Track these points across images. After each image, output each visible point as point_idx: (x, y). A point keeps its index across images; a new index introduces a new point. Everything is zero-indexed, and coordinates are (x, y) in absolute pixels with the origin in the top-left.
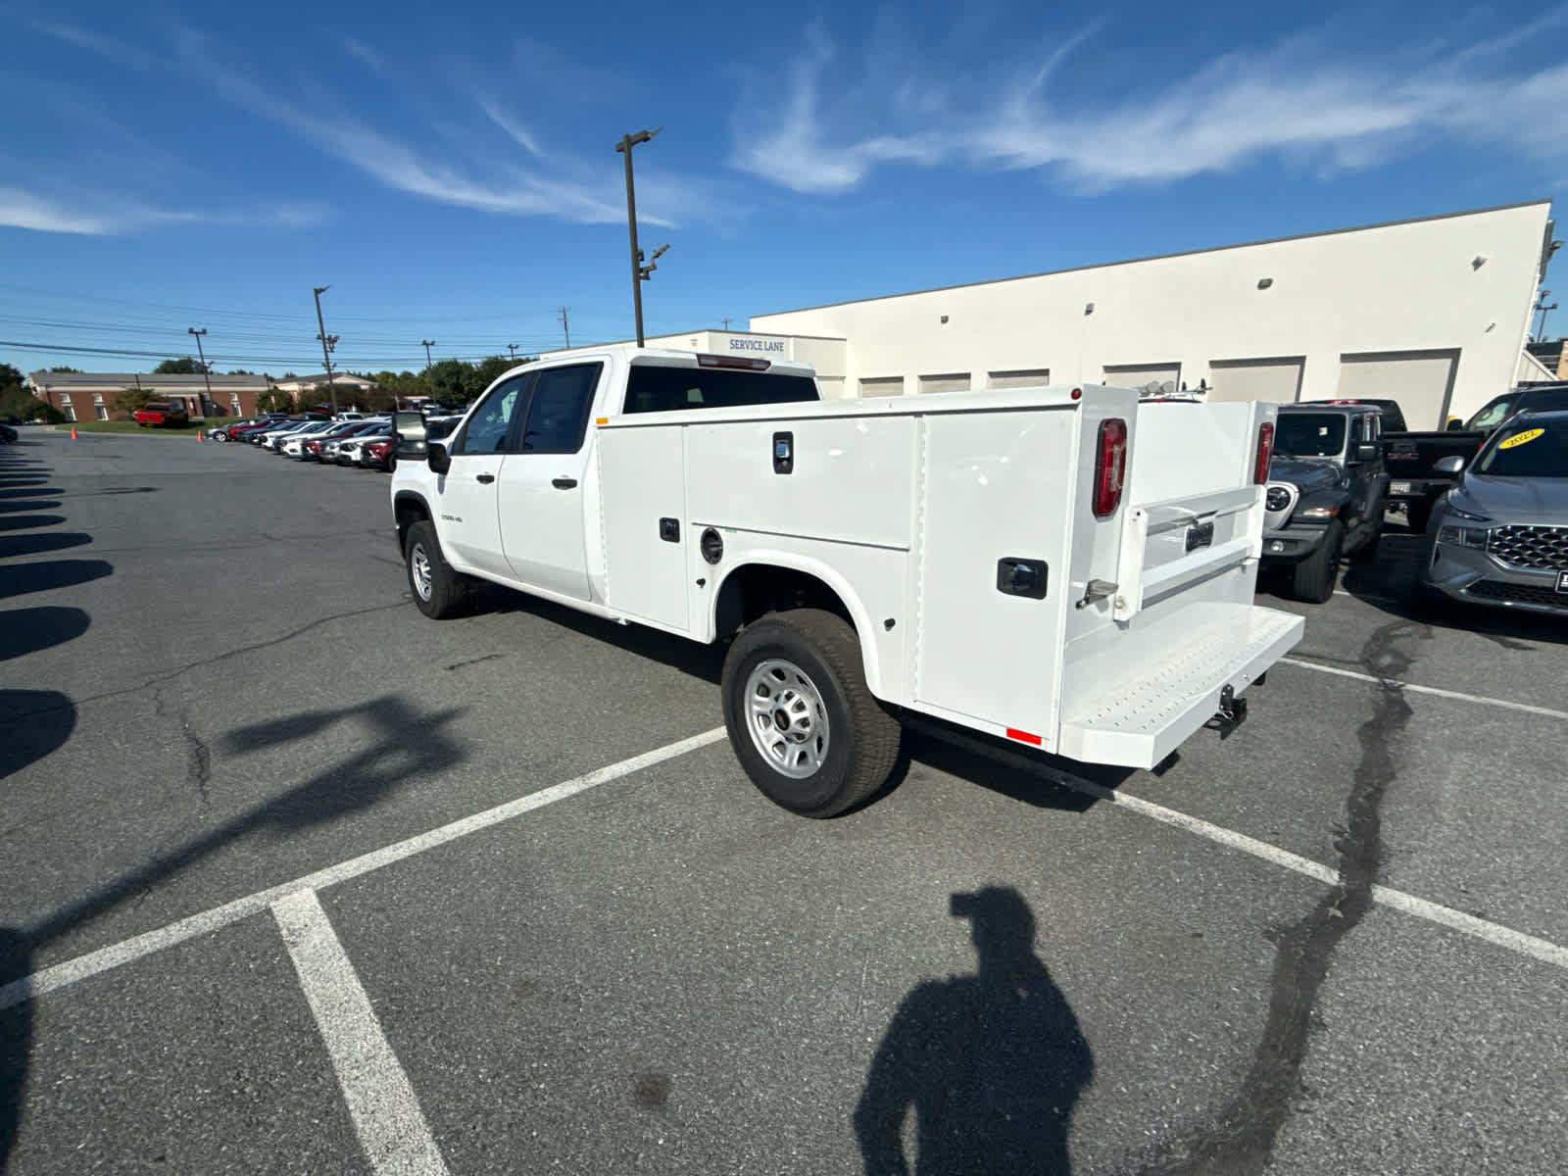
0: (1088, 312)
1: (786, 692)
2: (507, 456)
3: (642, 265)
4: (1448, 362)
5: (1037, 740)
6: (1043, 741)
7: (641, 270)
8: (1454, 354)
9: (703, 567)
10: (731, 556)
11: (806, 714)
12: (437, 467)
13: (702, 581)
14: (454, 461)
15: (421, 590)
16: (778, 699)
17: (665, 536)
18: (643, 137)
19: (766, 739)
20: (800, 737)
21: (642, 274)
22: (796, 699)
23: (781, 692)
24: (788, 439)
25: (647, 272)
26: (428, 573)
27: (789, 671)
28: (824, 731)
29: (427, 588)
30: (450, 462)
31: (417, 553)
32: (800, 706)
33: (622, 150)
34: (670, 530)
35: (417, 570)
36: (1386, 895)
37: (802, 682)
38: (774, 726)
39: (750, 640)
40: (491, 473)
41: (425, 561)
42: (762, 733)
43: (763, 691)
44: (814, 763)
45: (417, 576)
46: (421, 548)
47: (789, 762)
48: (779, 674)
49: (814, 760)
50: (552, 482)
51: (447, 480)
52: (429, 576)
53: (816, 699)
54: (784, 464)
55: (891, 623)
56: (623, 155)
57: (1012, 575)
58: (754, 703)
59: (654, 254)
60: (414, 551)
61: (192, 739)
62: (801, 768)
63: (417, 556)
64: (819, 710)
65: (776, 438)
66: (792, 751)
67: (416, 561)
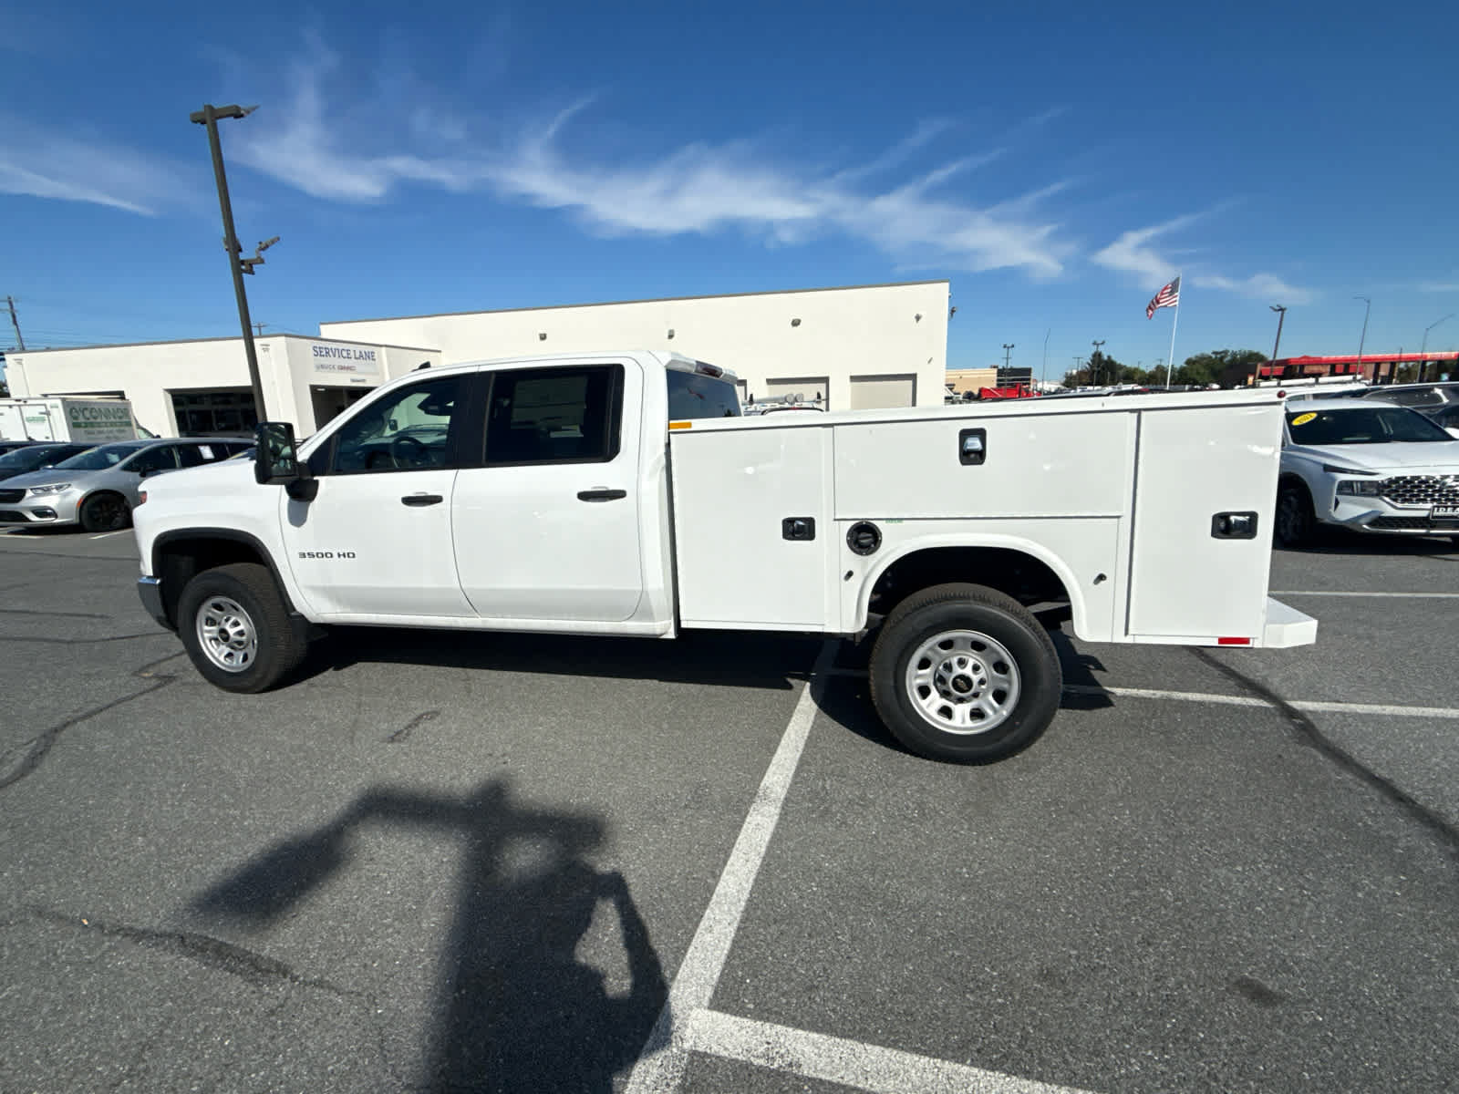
0: (671, 336)
1: (955, 660)
2: (462, 472)
3: (242, 256)
4: (911, 382)
5: (1246, 641)
6: (1251, 641)
7: (243, 262)
8: (913, 377)
9: (851, 560)
10: (895, 546)
11: (982, 674)
12: (302, 492)
13: (850, 574)
14: (324, 482)
15: (222, 659)
16: (948, 667)
17: (790, 536)
18: (234, 112)
19: (929, 707)
20: (976, 695)
21: (243, 267)
22: (971, 663)
23: (947, 661)
24: (981, 434)
25: (251, 265)
26: (241, 633)
27: (964, 639)
28: (1010, 682)
29: (229, 655)
30: (317, 482)
31: (209, 611)
32: (976, 668)
33: (203, 123)
34: (799, 529)
35: (206, 634)
36: (1297, 705)
37: (978, 646)
38: (934, 694)
39: (920, 620)
40: (431, 493)
41: (233, 619)
42: (924, 703)
43: (924, 664)
44: (997, 714)
45: (208, 642)
46: (226, 603)
47: (961, 721)
48: (947, 645)
49: (995, 711)
50: (576, 496)
51: (314, 507)
52: (244, 638)
53: (995, 658)
54: (972, 457)
55: (1101, 577)
56: (205, 127)
57: (1222, 525)
58: (916, 677)
59: (258, 246)
60: (206, 611)
61: (139, 935)
62: (979, 723)
63: (210, 614)
64: (1000, 667)
65: (965, 434)
66: (962, 711)
67: (210, 621)
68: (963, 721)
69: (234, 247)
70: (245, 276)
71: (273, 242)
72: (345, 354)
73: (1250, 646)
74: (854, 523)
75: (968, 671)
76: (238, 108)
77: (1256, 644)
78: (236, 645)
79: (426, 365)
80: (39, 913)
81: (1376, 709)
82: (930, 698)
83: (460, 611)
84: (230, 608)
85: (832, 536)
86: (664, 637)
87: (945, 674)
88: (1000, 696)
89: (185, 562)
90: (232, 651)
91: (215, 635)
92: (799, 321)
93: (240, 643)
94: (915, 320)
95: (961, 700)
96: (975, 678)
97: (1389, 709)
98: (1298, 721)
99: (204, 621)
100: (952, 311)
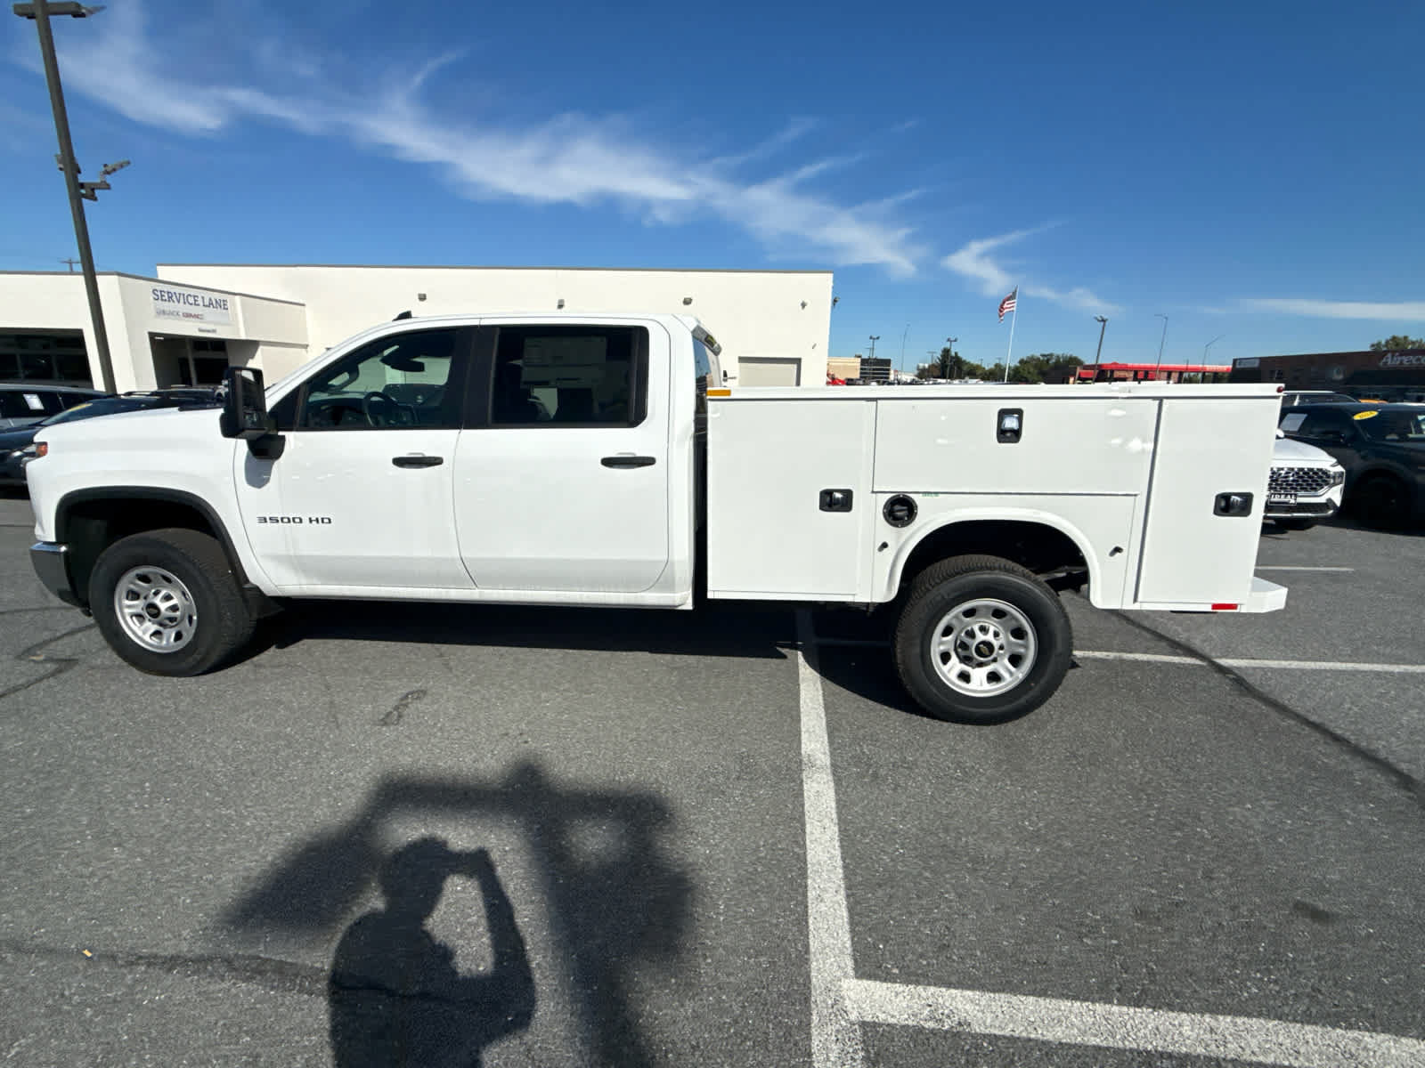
0: (560, 306)
1: (977, 627)
2: (466, 432)
3: (82, 179)
4: (795, 366)
5: (1234, 607)
6: (1239, 607)
7: (82, 186)
8: (797, 361)
9: (887, 532)
10: (929, 519)
11: (1002, 640)
12: (265, 450)
13: (885, 545)
14: (293, 439)
15: (147, 638)
16: (971, 634)
17: (827, 507)
18: (73, 9)
19: (949, 672)
20: (995, 660)
21: (83, 191)
22: (992, 629)
23: (969, 628)
24: (1019, 412)
25: (93, 190)
26: (174, 608)
27: (987, 607)
28: (1026, 647)
29: (157, 633)
30: (283, 437)
31: (132, 583)
32: (996, 635)
33: (31, 17)
34: (836, 501)
35: (126, 611)
36: (1225, 662)
37: (999, 614)
38: (954, 659)
39: (945, 589)
40: (429, 454)
41: (164, 592)
42: (945, 668)
43: (948, 631)
44: (1012, 677)
45: (128, 618)
46: (156, 574)
47: (978, 685)
48: (970, 613)
49: (1011, 674)
50: (600, 461)
51: (279, 466)
52: (178, 614)
53: (1014, 624)
54: (1008, 436)
55: (1118, 550)
56: (34, 21)
57: (1223, 504)
58: (939, 644)
59: (103, 169)
60: (128, 582)
61: (171, 963)
62: (994, 686)
63: (132, 586)
64: (1018, 633)
65: (1003, 414)
66: (979, 675)
67: (134, 595)
68: (981, 685)
69: (71, 167)
70: (85, 201)
71: (122, 166)
72: (191, 300)
73: (1237, 611)
74: (889, 496)
75: (990, 637)
76: (78, 6)
77: (1243, 610)
78: (167, 622)
79: (406, 315)
80: (18, 948)
81: (1284, 664)
82: (950, 664)
83: (456, 581)
84: (160, 578)
85: (868, 507)
86: (680, 608)
87: (968, 640)
88: (1016, 660)
89: (96, 527)
90: (161, 629)
91: (138, 610)
92: (691, 300)
93: (172, 619)
94: (801, 307)
95: (981, 665)
96: (996, 644)
97: (1295, 664)
98: (1231, 676)
99: (124, 595)
100: (835, 301)
